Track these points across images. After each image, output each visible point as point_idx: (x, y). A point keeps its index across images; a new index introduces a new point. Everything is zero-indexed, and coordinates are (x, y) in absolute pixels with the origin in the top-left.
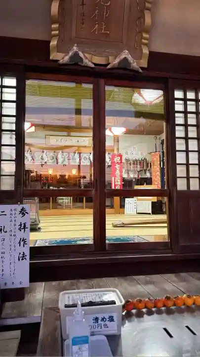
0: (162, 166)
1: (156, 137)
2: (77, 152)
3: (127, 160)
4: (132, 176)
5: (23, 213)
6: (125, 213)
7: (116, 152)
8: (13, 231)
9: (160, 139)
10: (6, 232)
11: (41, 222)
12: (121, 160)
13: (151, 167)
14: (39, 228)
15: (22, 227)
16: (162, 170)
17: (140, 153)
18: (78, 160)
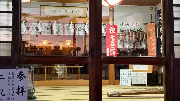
0: (158, 37)
1: (152, 7)
2: (72, 23)
3: (122, 31)
4: (127, 46)
5: (21, 78)
6: (120, 84)
7: (111, 23)
8: (11, 94)
9: (156, 9)
10: (4, 95)
11: (36, 91)
12: (116, 31)
13: (146, 38)
14: (35, 97)
15: (20, 91)
16: (158, 41)
17: (135, 24)
18: (73, 31)
